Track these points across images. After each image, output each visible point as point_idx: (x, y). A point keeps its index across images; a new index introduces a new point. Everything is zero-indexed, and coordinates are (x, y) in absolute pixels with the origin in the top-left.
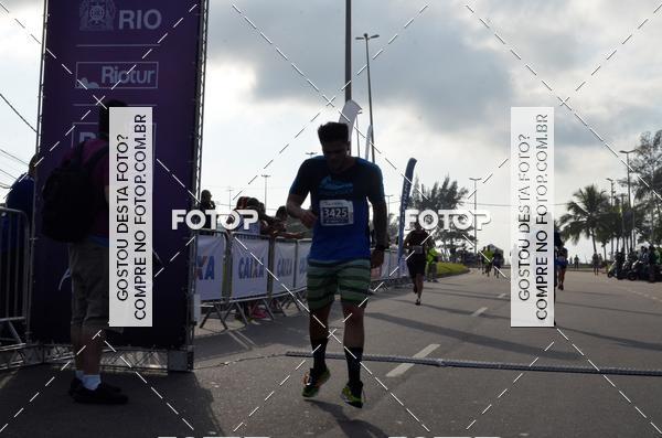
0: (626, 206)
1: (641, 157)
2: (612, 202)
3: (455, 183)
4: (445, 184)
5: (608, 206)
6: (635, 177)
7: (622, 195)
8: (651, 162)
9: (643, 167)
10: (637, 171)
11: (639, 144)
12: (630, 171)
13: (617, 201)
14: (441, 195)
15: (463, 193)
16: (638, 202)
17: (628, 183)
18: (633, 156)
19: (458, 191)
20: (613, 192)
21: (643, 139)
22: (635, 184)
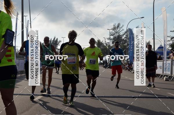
0: (109, 46)
1: (114, 31)
2: (105, 45)
3: (57, 39)
4: (54, 39)
5: (104, 46)
6: (112, 37)
7: (108, 43)
8: (116, 33)
9: (114, 34)
10: (112, 35)
11: (113, 27)
12: (110, 36)
13: (107, 44)
14: (53, 42)
15: (60, 42)
16: (113, 45)
17: (110, 39)
18: (111, 31)
19: (58, 41)
20: (105, 42)
21: (114, 26)
22: (112, 39)
